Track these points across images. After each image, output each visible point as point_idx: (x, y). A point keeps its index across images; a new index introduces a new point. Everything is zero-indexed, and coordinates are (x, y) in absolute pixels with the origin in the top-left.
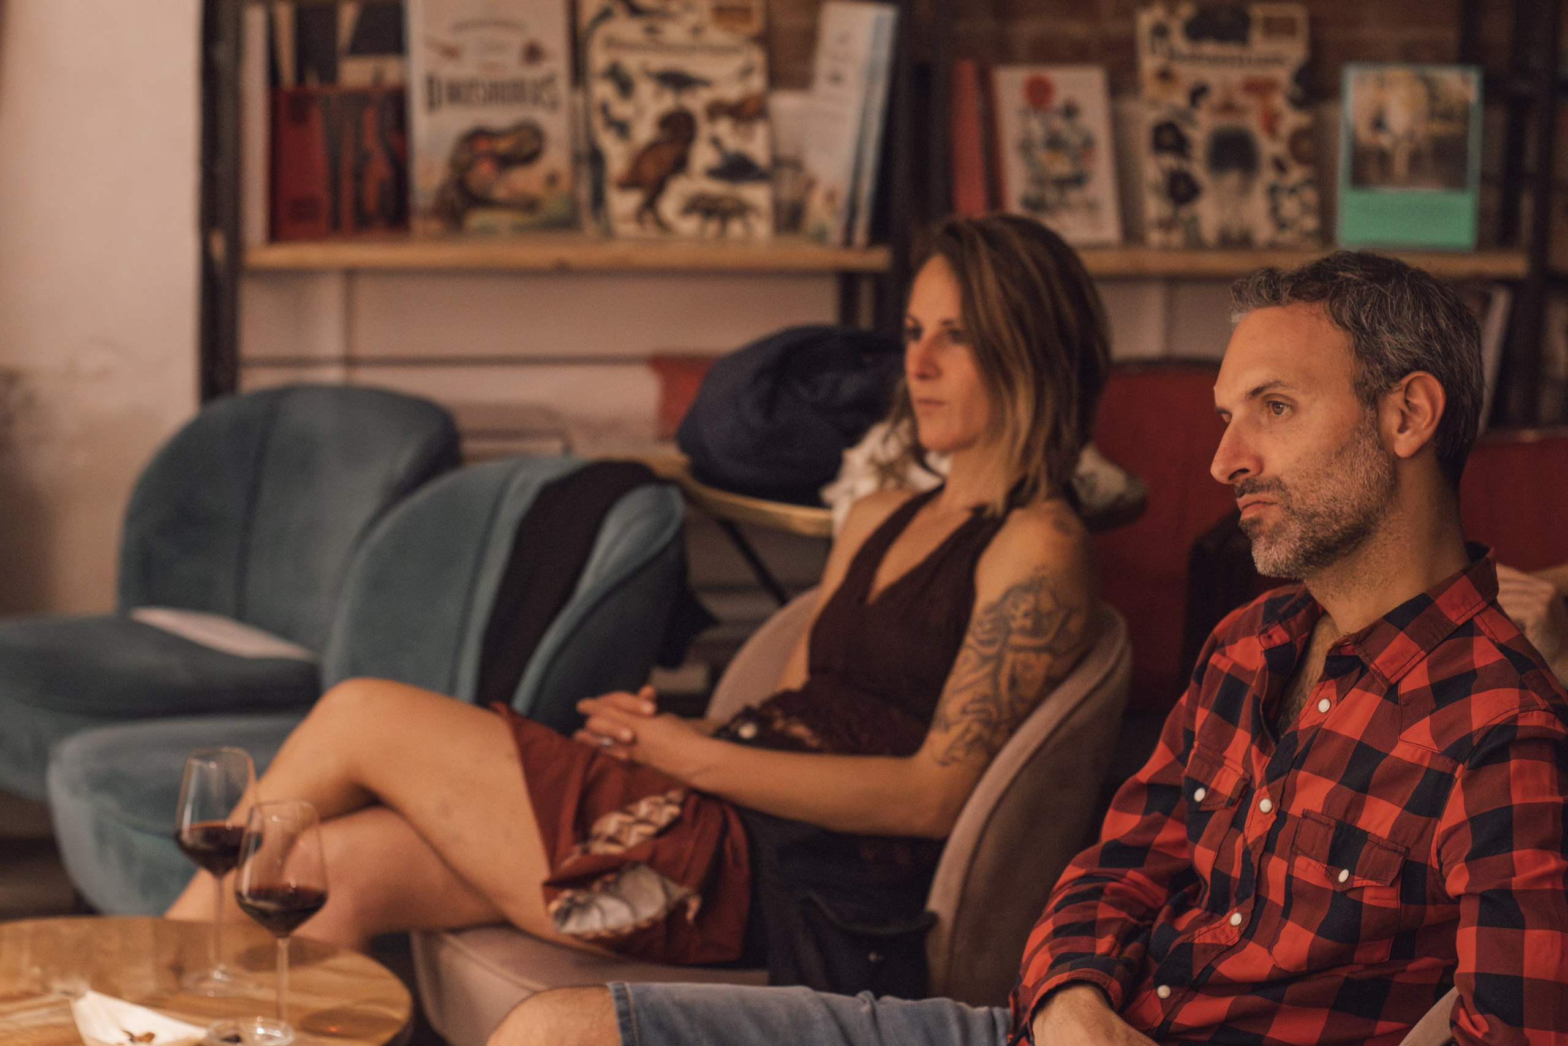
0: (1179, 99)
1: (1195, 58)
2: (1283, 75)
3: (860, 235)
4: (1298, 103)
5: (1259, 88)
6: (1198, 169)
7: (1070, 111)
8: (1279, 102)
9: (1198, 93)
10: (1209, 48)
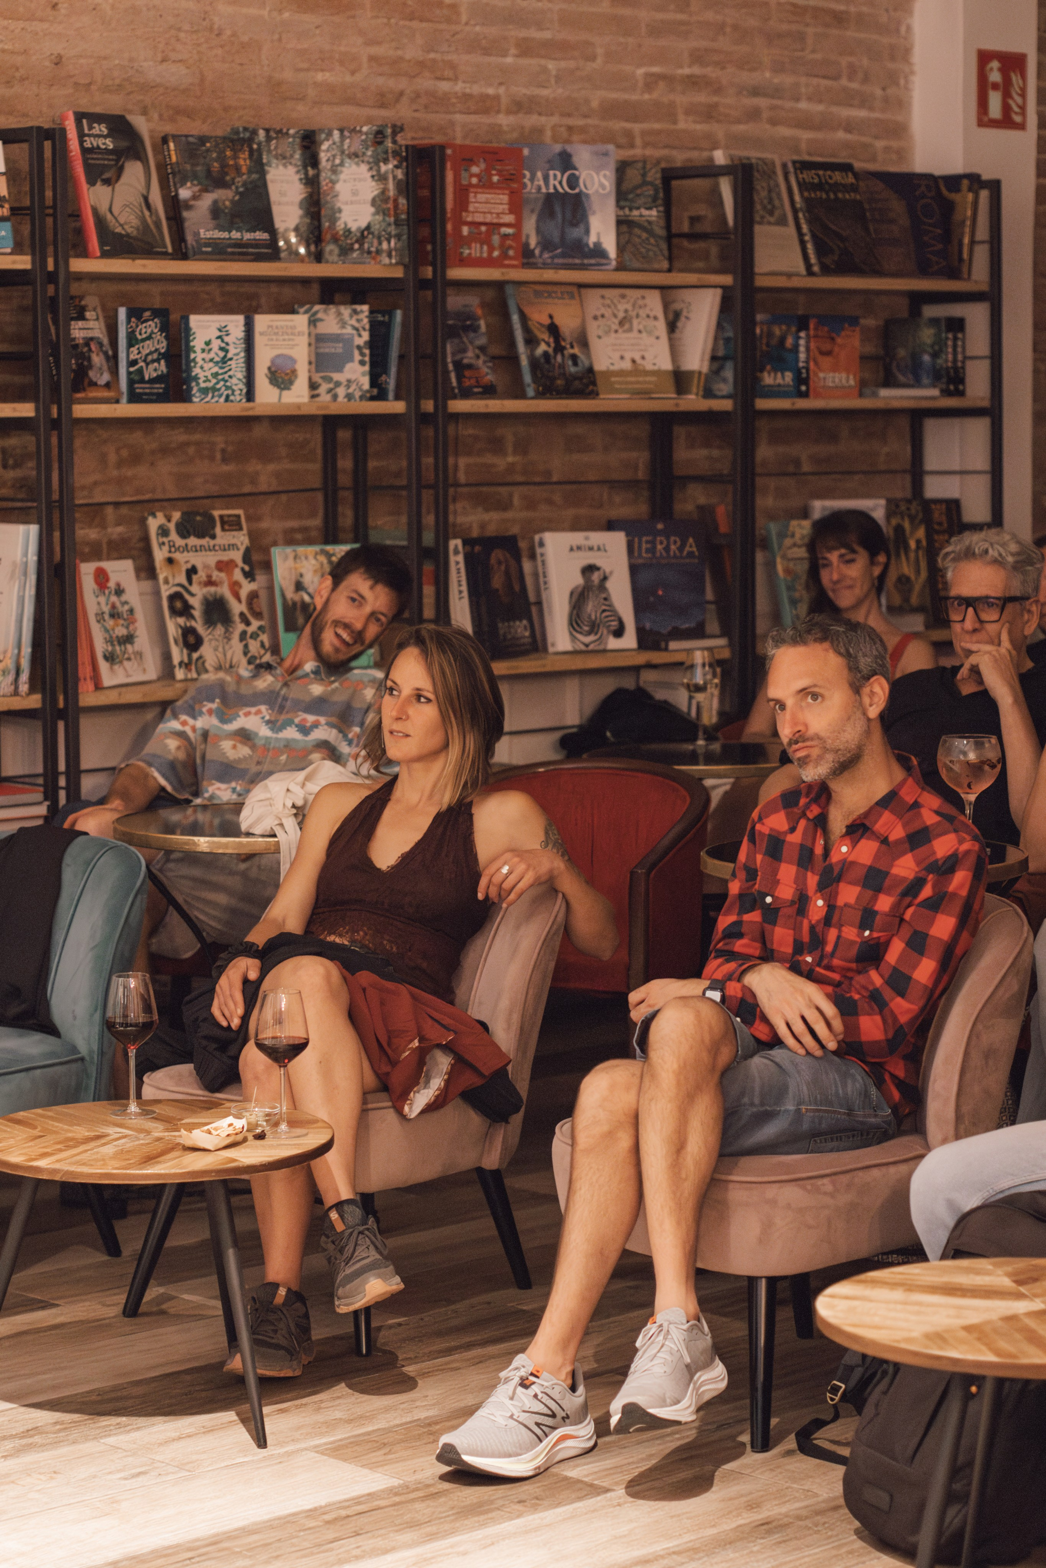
0: (182, 579)
1: (186, 548)
2: (237, 556)
3: (24, 688)
4: (249, 575)
5: (224, 566)
6: (199, 626)
7: (119, 592)
8: (238, 575)
9: (191, 572)
10: (193, 541)
